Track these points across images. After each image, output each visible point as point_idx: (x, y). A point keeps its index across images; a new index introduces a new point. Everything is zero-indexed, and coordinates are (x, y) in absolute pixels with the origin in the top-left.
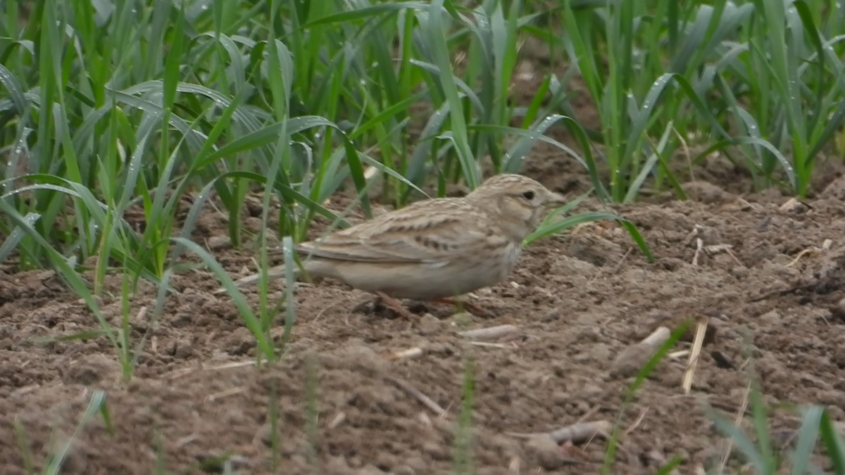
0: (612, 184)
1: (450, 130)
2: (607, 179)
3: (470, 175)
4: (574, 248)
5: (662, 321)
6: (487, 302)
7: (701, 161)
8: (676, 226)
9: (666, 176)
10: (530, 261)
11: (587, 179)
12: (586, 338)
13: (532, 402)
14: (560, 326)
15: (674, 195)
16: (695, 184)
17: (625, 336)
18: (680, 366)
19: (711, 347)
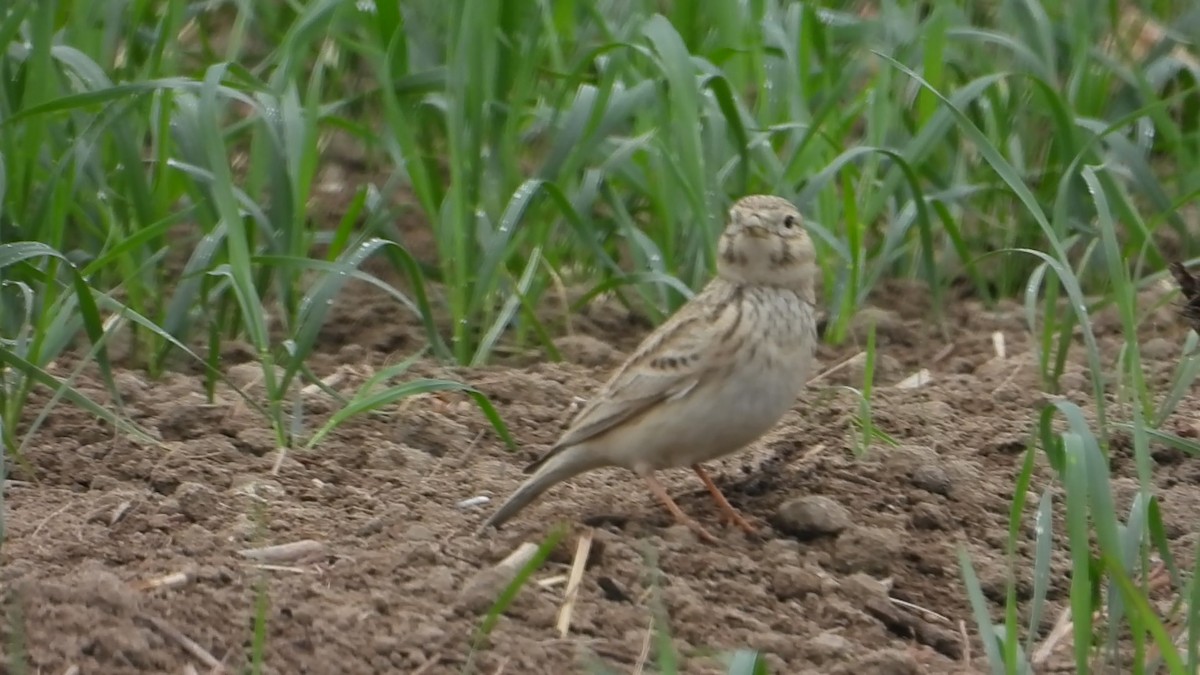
0: (456, 339)
1: (228, 263)
2: (447, 333)
3: (255, 325)
4: (401, 430)
5: (527, 534)
6: (279, 508)
7: (582, 306)
8: (547, 399)
9: (531, 327)
10: (339, 449)
11: (422, 333)
12: (421, 559)
13: (343, 650)
14: (383, 543)
15: (543, 354)
16: (573, 339)
17: (476, 556)
18: (555, 598)
19: (596, 571)
